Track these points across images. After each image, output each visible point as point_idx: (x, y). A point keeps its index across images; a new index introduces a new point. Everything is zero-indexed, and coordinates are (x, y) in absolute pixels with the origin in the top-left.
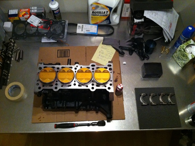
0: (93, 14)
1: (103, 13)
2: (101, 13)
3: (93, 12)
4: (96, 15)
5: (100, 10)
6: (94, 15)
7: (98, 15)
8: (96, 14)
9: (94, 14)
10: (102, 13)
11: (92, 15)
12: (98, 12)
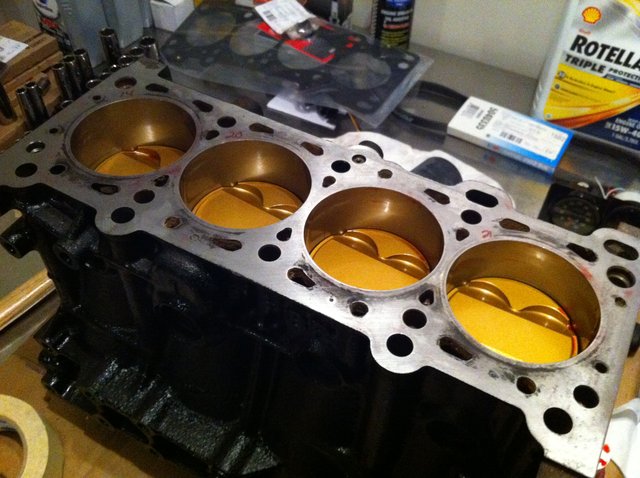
0: (575, 53)
1: (633, 62)
2: (623, 59)
3: (579, 43)
4: (588, 64)
5: (624, 35)
6: (575, 61)
7: (601, 68)
8: (593, 59)
9: (582, 56)
10: (626, 64)
11: (569, 56)
12: (605, 47)
